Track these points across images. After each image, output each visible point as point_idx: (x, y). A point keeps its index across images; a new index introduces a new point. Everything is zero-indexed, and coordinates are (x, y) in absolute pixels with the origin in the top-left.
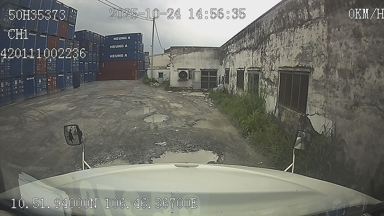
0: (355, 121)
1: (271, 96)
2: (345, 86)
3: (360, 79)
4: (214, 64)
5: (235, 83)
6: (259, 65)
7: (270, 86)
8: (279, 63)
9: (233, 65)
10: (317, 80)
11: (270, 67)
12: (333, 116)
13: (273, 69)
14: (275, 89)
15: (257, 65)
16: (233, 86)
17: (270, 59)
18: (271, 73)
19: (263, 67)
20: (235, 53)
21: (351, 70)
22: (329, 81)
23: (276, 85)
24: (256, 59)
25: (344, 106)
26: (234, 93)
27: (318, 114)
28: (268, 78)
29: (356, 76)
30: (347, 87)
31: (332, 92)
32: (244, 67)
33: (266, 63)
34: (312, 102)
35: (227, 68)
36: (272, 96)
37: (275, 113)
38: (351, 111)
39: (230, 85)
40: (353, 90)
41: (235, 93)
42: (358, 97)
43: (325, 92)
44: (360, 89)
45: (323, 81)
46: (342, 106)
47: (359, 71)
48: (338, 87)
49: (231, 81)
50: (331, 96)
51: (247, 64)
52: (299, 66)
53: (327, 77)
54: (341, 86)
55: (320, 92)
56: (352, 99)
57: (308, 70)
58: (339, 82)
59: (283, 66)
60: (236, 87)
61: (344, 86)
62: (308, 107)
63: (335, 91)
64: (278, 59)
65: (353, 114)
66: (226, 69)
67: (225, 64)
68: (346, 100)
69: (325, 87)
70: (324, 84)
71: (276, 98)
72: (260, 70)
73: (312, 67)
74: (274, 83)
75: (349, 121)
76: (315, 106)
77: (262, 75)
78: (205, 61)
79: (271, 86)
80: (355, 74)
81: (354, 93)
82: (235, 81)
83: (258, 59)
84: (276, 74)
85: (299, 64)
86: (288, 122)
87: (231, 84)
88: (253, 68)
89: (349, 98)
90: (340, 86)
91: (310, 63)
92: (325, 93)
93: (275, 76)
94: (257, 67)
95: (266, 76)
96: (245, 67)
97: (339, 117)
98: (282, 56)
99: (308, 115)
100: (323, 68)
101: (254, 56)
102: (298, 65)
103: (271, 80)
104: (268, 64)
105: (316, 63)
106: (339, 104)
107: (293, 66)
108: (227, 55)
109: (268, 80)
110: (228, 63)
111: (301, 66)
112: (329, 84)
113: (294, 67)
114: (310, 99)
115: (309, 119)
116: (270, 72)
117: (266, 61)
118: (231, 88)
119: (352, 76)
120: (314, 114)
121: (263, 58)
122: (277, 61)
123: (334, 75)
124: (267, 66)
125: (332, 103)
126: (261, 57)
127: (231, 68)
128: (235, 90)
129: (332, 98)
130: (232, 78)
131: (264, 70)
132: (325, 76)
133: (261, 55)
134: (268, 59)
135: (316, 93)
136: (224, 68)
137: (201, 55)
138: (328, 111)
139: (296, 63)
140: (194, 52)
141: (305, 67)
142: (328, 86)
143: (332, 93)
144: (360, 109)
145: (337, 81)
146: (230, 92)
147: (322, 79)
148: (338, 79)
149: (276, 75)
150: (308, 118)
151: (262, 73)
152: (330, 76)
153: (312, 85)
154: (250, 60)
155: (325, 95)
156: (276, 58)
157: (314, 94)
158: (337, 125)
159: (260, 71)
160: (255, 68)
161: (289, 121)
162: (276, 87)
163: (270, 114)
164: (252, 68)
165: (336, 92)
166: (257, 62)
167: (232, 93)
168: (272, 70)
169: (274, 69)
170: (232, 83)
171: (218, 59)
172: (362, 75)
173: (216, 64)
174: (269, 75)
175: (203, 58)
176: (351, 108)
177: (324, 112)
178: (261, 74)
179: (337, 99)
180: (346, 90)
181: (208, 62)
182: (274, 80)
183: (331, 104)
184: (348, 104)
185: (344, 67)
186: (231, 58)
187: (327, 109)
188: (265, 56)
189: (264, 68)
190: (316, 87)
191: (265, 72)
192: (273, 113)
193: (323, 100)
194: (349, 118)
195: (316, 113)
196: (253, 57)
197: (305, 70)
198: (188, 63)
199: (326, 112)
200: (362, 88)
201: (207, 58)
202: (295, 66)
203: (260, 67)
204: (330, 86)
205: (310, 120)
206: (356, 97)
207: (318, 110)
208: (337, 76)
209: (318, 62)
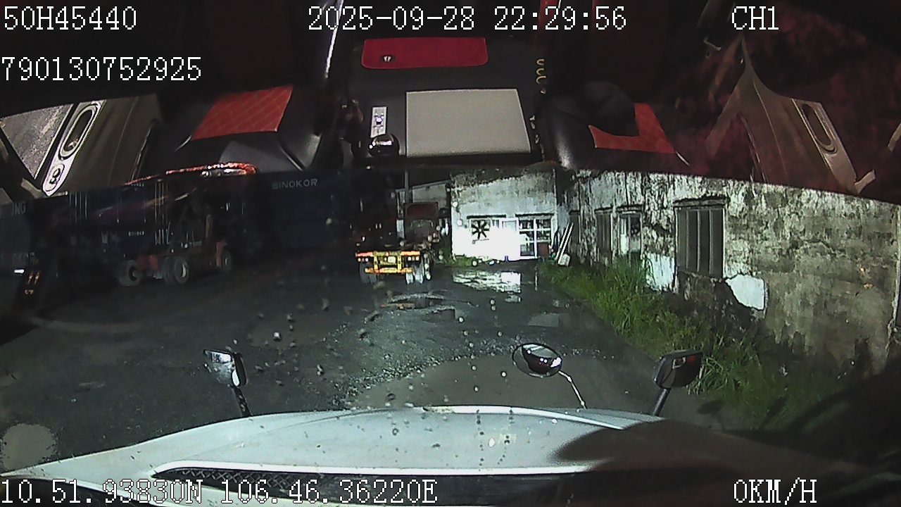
0: (794, 271)
1: (664, 257)
2: (777, 219)
3: (797, 205)
4: (544, 202)
5: (593, 241)
6: (640, 199)
7: (661, 239)
8: (674, 193)
9: (588, 204)
10: (736, 217)
11: (660, 202)
12: (764, 271)
13: (665, 206)
14: (671, 242)
15: (636, 199)
16: (590, 247)
17: (657, 187)
18: (662, 214)
19: (647, 202)
20: (589, 179)
21: (782, 192)
22: (754, 216)
23: (673, 235)
24: (633, 188)
25: (777, 252)
26: (593, 260)
27: (741, 273)
28: (657, 224)
29: (790, 201)
30: (779, 220)
31: (759, 233)
32: (609, 206)
33: (652, 195)
34: (730, 256)
35: (574, 209)
36: (665, 255)
37: (673, 285)
38: (787, 257)
39: (583, 244)
40: (788, 224)
41: (595, 260)
42: (795, 234)
43: (748, 234)
44: (797, 220)
45: (744, 217)
46: (775, 254)
47: (793, 193)
48: (767, 223)
49: (584, 237)
50: (757, 240)
51: (615, 200)
52: (708, 195)
53: (751, 209)
54: (772, 221)
55: (743, 236)
56: (788, 238)
57: (721, 202)
58: (766, 215)
59: (680, 199)
60: (595, 250)
61: (775, 220)
62: (725, 266)
63: (762, 231)
64: (672, 186)
65: (791, 262)
66: (572, 211)
67: (569, 202)
68: (780, 241)
69: (748, 226)
70: (746, 221)
71: (673, 259)
72: (641, 208)
73: (726, 195)
74: (668, 231)
75: (787, 274)
76: (736, 262)
77: (645, 219)
78: (526, 198)
79: (663, 238)
80: (789, 198)
81: (790, 228)
82: (592, 235)
83: (635, 188)
84: (670, 212)
85: (707, 192)
86: (696, 298)
87: (585, 243)
88: (628, 206)
89: (784, 237)
90: (770, 222)
91: (725, 188)
92: (749, 237)
93: (668, 219)
94: (635, 203)
95: (654, 220)
96: (612, 207)
97: (773, 271)
98: (678, 181)
99: (727, 278)
100: (743, 194)
101: (628, 182)
102: (705, 195)
103: (662, 227)
104: (655, 196)
105: (732, 188)
106: (770, 250)
107: (697, 198)
108: (573, 183)
109: (657, 227)
110: (576, 201)
111: (710, 195)
112: (753, 221)
113: (699, 199)
114: (728, 251)
115: (729, 284)
116: (659, 211)
117: (651, 192)
118: (585, 250)
119: (785, 202)
120: (735, 276)
121: (645, 185)
122: (670, 190)
123: (760, 205)
124: (653, 200)
125: (760, 251)
126: (641, 185)
127: (584, 208)
128: (594, 253)
129: (759, 242)
130: (587, 231)
131: (649, 209)
132: (747, 208)
133: (642, 180)
134: (655, 187)
135: (735, 239)
136: (568, 211)
137: (517, 184)
138: (756, 266)
139: (702, 191)
140: (502, 179)
141: (716, 197)
142: (752, 224)
143: (759, 235)
144: (800, 251)
145: (765, 213)
146: (582, 261)
147: (743, 215)
148: (766, 209)
149: (670, 217)
150: (727, 284)
151: (646, 214)
152: (754, 207)
153: (730, 226)
154: (621, 191)
155: (748, 240)
156: (667, 184)
157: (734, 242)
158: (770, 285)
159: (640, 211)
160: (632, 206)
161: (698, 296)
162: (673, 239)
163: (665, 290)
164: (626, 206)
165: (765, 232)
166: (634, 194)
167: (587, 261)
168: (663, 207)
169: (667, 206)
170: (587, 241)
171: (554, 192)
172: (799, 197)
173: (548, 202)
174: (658, 217)
175: (520, 192)
176: (788, 252)
177: (750, 268)
178: (644, 217)
179: (767, 243)
180: (778, 226)
181: (532, 199)
182: (667, 225)
183: (758, 253)
184: (783, 248)
185: (773, 190)
186: (582, 188)
187: (753, 264)
188: (649, 181)
189: (648, 204)
190: (736, 229)
191: (652, 212)
192: (670, 287)
193: (747, 250)
194: (787, 269)
195: (738, 273)
196: (628, 186)
197: (718, 202)
198: (489, 204)
199: (754, 267)
200: (799, 217)
201: (529, 190)
202: (700, 197)
203: (641, 203)
204: (756, 222)
205: (730, 287)
206: (793, 234)
207: (741, 266)
208: (764, 205)
209: (736, 186)
